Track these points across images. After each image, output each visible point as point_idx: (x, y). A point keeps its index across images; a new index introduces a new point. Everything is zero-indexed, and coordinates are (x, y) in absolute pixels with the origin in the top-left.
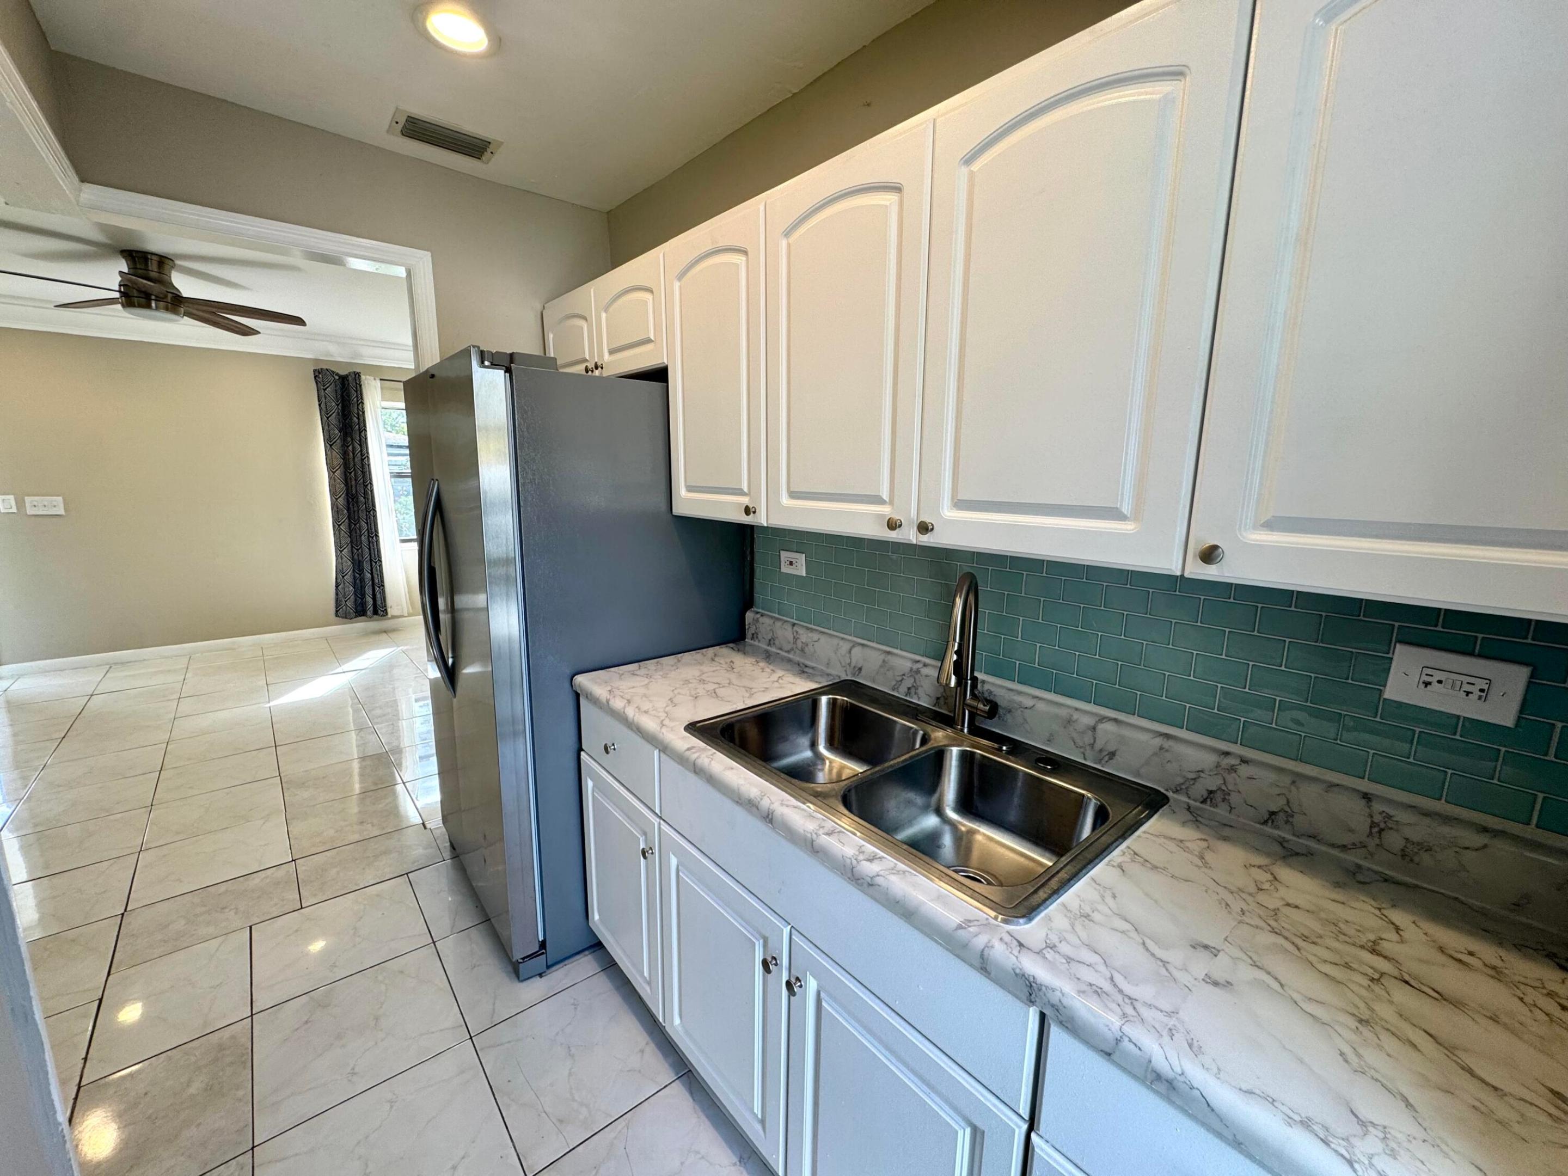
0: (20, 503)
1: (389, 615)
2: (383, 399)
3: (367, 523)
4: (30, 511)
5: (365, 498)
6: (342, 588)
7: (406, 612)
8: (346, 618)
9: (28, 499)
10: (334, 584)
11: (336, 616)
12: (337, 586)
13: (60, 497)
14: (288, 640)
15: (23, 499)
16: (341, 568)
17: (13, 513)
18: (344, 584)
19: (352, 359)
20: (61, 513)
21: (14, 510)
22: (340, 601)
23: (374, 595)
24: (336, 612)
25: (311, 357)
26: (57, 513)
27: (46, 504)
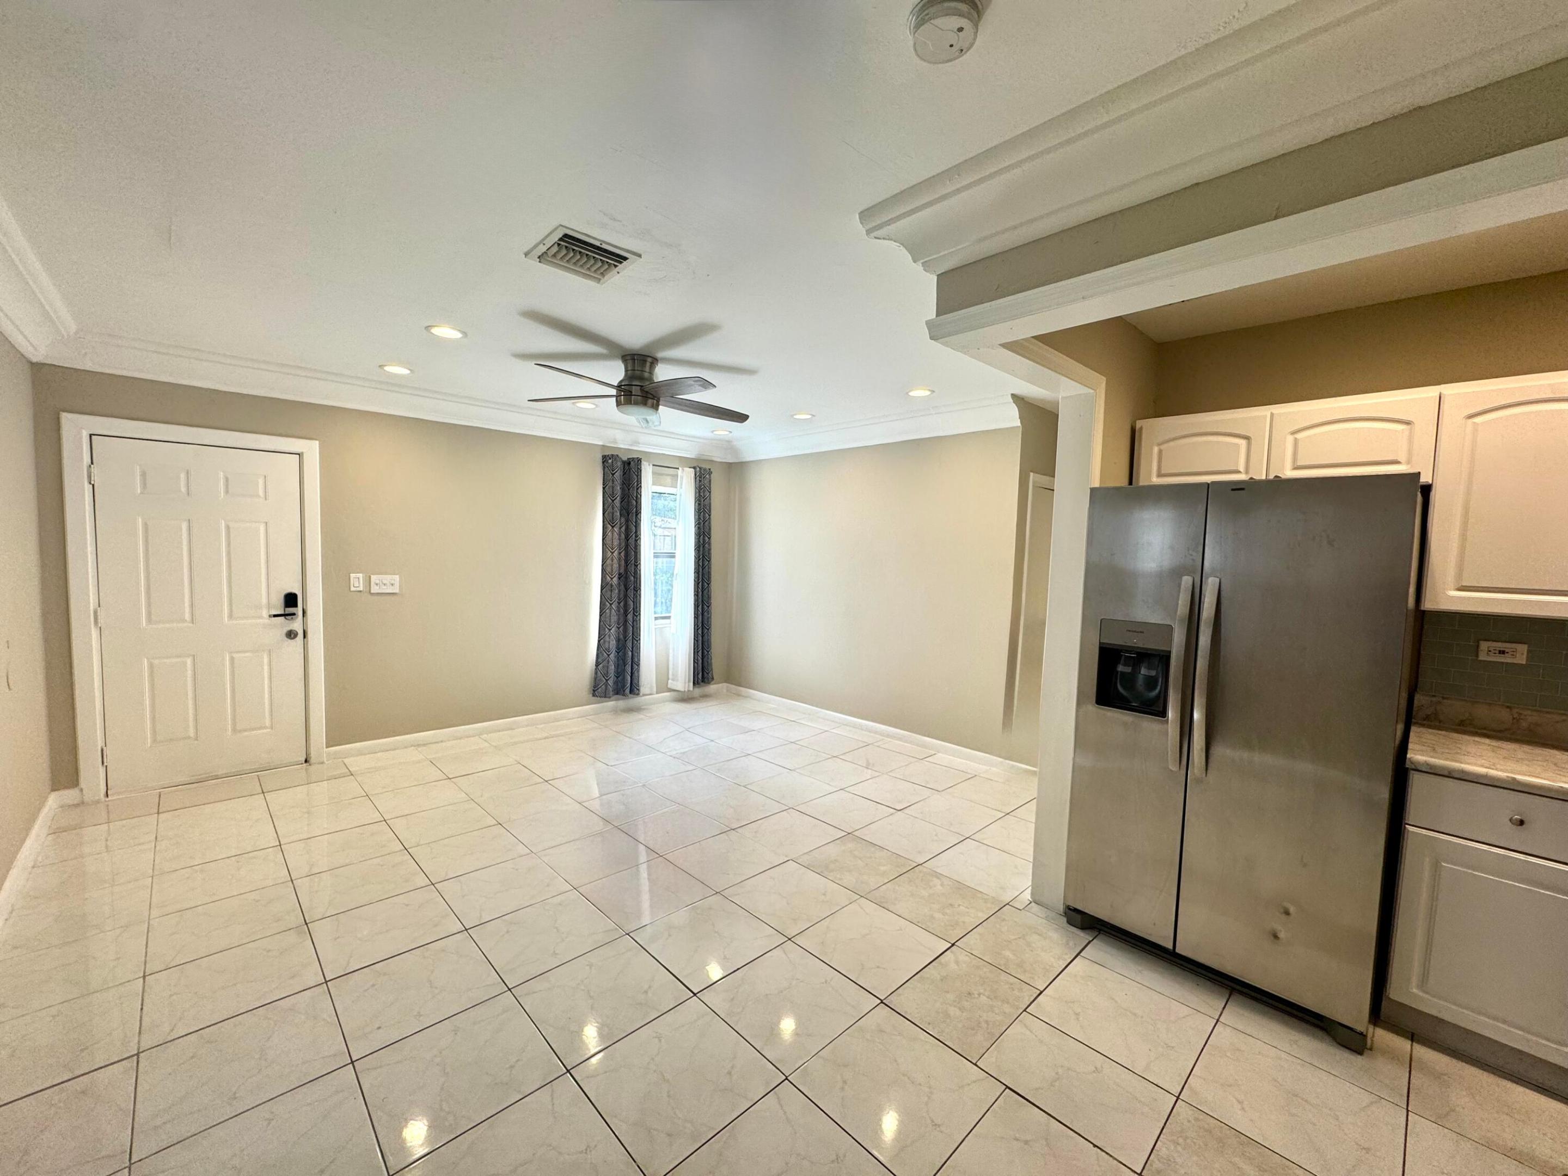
0: (368, 582)
1: (641, 694)
2: (654, 484)
3: (633, 602)
4: (375, 589)
5: (634, 577)
6: (603, 667)
7: (655, 690)
8: (605, 697)
9: (374, 578)
10: (595, 663)
11: (594, 695)
12: (597, 664)
13: (398, 576)
14: (556, 720)
15: (370, 577)
16: (607, 647)
17: (361, 591)
18: (608, 662)
19: (631, 445)
20: (397, 591)
21: (361, 589)
22: (600, 679)
23: (632, 673)
24: (594, 691)
25: (601, 443)
26: (394, 591)
27: (387, 582)
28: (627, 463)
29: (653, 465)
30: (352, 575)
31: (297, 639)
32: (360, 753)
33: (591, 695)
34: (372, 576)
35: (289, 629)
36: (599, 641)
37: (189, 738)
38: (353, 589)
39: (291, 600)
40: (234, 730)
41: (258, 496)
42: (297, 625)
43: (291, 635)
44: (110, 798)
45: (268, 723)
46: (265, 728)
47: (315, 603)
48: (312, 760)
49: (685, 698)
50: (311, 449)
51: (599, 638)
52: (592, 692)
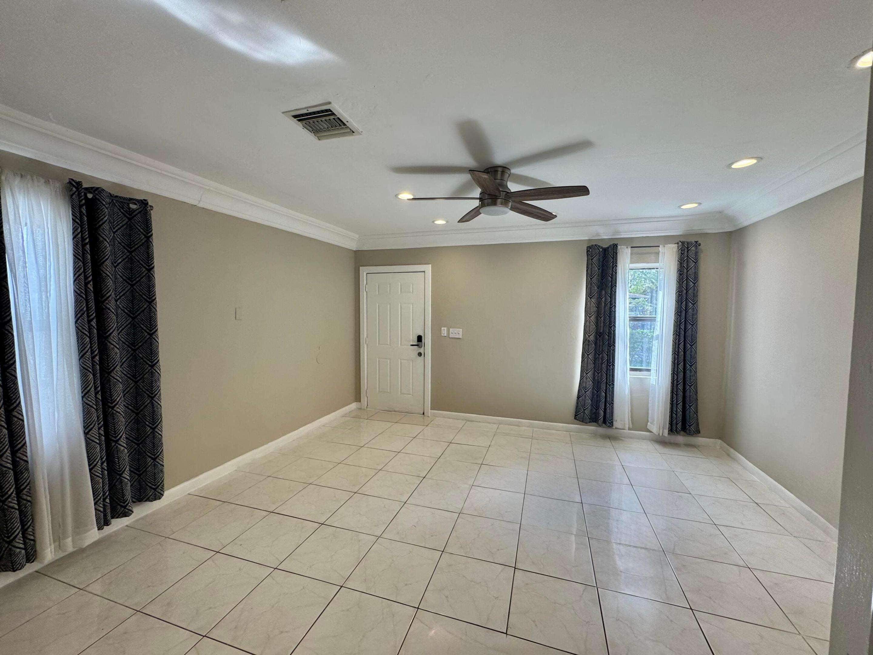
0: (449, 332)
1: (614, 427)
2: (632, 262)
3: (607, 355)
4: (451, 336)
5: (608, 336)
6: (582, 399)
7: (627, 426)
8: (583, 422)
9: (451, 330)
10: (577, 396)
11: (575, 419)
12: (579, 397)
13: (461, 330)
14: (548, 428)
15: (449, 329)
16: (584, 385)
17: (445, 336)
18: (585, 397)
19: (613, 235)
20: (461, 337)
21: (446, 335)
22: (580, 409)
23: (605, 409)
24: (576, 415)
25: (587, 238)
26: (459, 337)
27: (457, 332)
28: (605, 250)
29: (632, 247)
30: (442, 328)
31: (422, 357)
32: (444, 417)
33: (574, 418)
34: (450, 329)
35: (419, 351)
36: (580, 380)
37: (388, 392)
38: (442, 335)
39: (420, 338)
40: (401, 393)
41: (410, 292)
42: (421, 350)
43: (420, 354)
44: (368, 409)
45: (411, 393)
46: (410, 394)
47: (428, 341)
48: (425, 414)
49: (661, 442)
50: (428, 268)
51: (580, 378)
52: (574, 416)
